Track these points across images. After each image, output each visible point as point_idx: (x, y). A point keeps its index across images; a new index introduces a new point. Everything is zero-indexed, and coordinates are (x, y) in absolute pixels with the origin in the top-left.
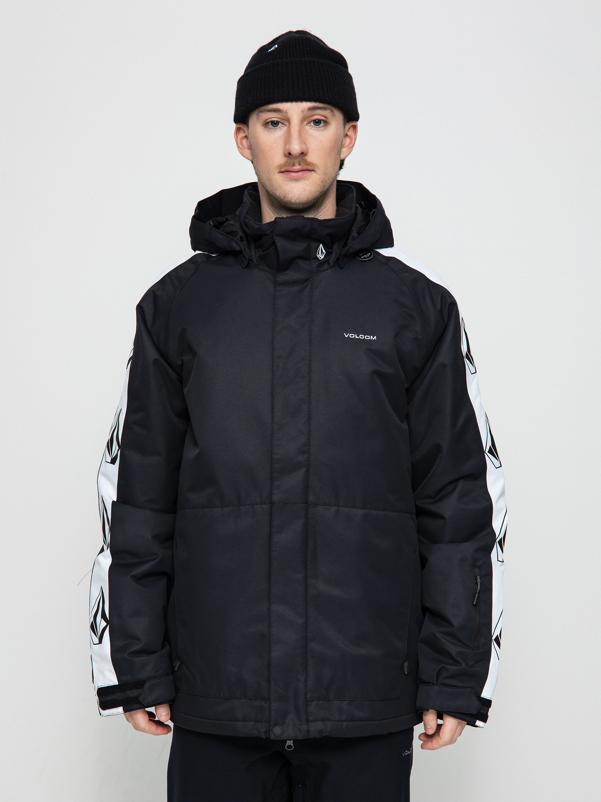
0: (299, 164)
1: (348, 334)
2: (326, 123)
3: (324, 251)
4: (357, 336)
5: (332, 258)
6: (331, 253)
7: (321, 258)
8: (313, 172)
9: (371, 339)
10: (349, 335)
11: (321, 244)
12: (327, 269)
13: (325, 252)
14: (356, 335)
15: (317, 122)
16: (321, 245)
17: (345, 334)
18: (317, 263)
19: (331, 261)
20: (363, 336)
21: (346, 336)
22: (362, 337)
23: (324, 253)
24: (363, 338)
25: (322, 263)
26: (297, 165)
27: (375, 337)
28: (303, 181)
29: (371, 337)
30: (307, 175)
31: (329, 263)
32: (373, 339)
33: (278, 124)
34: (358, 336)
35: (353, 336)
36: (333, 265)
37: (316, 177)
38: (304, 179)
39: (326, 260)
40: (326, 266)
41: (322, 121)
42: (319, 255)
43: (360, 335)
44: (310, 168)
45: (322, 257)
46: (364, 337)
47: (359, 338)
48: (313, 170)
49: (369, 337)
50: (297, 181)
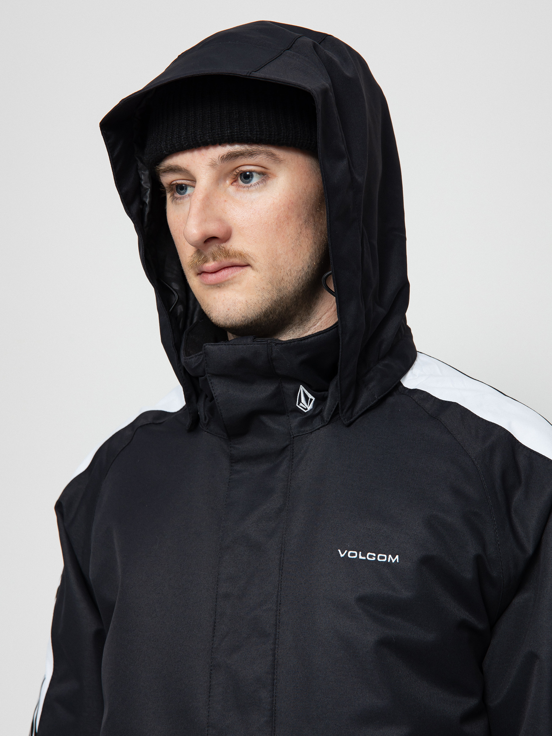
0: (214, 259)
1: (346, 551)
2: (265, 175)
3: (310, 396)
4: (362, 556)
5: (327, 408)
6: (324, 399)
7: (306, 409)
8: (248, 269)
9: (389, 561)
10: (347, 553)
11: (301, 386)
12: (319, 429)
13: (314, 399)
14: (360, 552)
15: (246, 177)
16: (302, 388)
17: (339, 551)
18: (299, 419)
19: (325, 414)
20: (374, 555)
21: (342, 556)
22: (371, 556)
23: (311, 400)
24: (374, 559)
25: (310, 417)
26: (211, 260)
27: (397, 557)
28: (231, 287)
29: (390, 556)
30: (235, 274)
31: (322, 417)
32: (393, 561)
33: (186, 189)
34: (364, 555)
35: (354, 554)
36: (328, 420)
37: (255, 277)
38: (232, 284)
39: (317, 412)
40: (317, 423)
41: (254, 174)
42: (301, 404)
43: (369, 554)
44: (237, 261)
45: (310, 407)
46: (376, 557)
47: (364, 558)
48: (248, 265)
49: (385, 556)
50: (219, 287)
